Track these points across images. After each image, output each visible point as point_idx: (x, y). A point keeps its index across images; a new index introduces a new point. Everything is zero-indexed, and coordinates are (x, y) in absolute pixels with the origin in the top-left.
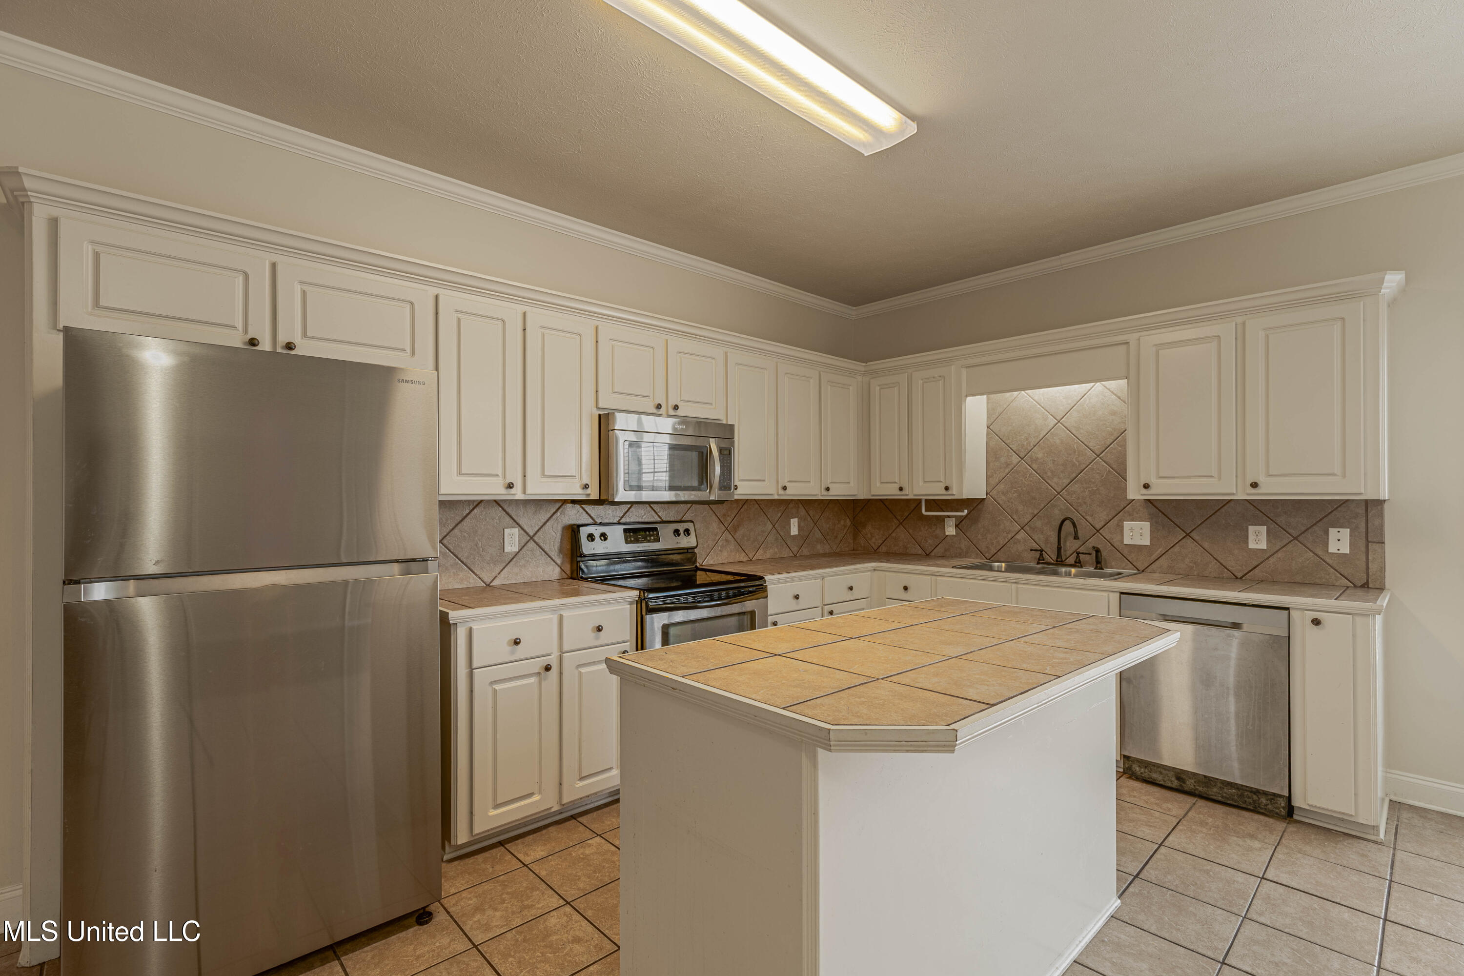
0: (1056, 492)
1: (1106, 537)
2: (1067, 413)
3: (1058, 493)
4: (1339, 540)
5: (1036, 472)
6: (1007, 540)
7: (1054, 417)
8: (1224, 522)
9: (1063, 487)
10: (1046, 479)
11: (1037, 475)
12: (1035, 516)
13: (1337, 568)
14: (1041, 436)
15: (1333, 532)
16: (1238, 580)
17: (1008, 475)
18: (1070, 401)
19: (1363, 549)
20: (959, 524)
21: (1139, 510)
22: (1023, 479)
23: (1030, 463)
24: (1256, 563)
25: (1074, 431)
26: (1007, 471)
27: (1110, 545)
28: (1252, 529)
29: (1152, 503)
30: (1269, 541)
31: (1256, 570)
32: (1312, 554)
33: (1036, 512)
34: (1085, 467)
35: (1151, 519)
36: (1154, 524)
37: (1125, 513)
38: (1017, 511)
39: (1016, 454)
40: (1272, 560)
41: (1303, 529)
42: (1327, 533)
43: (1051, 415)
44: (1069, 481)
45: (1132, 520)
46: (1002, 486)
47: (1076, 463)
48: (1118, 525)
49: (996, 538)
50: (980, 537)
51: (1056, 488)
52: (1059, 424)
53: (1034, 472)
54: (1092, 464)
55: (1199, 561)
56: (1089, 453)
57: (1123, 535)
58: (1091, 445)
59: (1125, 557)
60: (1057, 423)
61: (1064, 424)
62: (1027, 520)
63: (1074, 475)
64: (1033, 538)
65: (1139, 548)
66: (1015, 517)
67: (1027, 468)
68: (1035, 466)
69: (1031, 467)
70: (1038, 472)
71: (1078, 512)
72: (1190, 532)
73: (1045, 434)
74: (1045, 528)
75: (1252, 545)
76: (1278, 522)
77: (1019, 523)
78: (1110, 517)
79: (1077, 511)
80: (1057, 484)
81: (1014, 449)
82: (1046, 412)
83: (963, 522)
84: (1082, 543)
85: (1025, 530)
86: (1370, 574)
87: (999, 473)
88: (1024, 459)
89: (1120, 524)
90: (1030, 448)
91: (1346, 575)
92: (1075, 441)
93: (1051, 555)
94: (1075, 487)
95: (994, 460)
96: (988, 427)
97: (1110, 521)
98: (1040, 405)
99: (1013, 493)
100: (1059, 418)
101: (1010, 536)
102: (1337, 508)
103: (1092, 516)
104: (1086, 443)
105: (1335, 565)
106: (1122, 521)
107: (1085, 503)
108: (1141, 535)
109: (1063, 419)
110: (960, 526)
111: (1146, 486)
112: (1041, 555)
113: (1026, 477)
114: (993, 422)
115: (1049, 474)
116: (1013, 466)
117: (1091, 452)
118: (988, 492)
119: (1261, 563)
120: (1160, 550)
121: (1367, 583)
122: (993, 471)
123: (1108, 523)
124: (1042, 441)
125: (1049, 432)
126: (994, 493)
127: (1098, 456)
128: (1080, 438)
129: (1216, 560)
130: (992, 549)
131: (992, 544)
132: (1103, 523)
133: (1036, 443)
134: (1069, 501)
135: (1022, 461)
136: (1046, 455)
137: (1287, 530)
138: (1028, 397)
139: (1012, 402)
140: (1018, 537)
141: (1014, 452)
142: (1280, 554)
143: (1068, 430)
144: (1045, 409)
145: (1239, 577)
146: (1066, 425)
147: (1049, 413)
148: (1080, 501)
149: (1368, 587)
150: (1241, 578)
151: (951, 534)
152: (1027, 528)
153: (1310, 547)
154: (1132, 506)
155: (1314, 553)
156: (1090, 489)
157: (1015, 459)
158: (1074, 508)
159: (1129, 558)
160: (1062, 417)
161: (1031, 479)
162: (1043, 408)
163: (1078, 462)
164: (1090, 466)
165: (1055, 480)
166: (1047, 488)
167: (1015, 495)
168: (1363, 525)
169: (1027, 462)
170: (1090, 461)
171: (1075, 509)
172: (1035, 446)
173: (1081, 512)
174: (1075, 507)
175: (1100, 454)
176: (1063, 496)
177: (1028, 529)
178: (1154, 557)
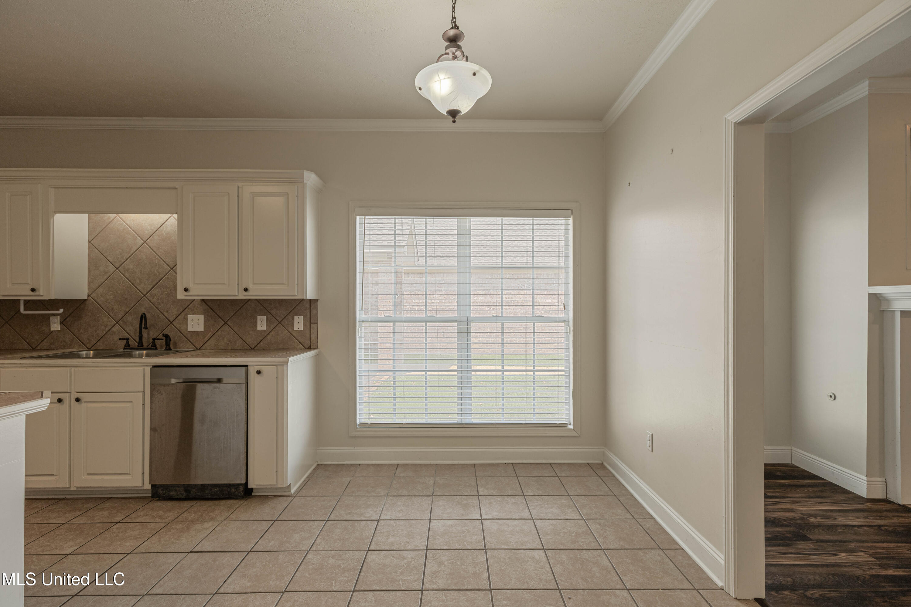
0: (143, 294)
1: (177, 327)
2: (151, 236)
3: (144, 296)
4: (299, 323)
5: (128, 279)
6: (105, 333)
7: (141, 238)
8: (245, 314)
9: (148, 291)
10: (135, 284)
11: (129, 282)
12: (127, 313)
13: (298, 339)
14: (132, 252)
15: (296, 317)
16: (252, 350)
17: (106, 281)
18: (153, 228)
19: (309, 327)
20: (63, 321)
21: (197, 307)
22: (118, 284)
23: (123, 272)
24: (261, 339)
25: (155, 250)
26: (105, 277)
27: (179, 332)
28: (259, 317)
29: (205, 302)
30: (267, 325)
31: (261, 343)
32: (287, 331)
33: (127, 310)
34: (163, 276)
35: (205, 313)
36: (207, 317)
37: (189, 309)
38: (113, 309)
39: (113, 264)
40: (269, 336)
41: (283, 317)
42: (293, 319)
43: (139, 237)
44: (152, 286)
45: (193, 314)
46: (100, 290)
47: (157, 273)
48: (184, 318)
49: (96, 331)
50: (82, 331)
51: (143, 292)
52: (145, 244)
53: (126, 279)
54: (167, 275)
55: (232, 339)
56: (166, 267)
57: (187, 325)
58: (167, 261)
59: (189, 340)
60: (143, 243)
61: (149, 244)
62: (121, 316)
63: (156, 282)
64: (125, 329)
65: (197, 333)
66: (111, 314)
67: (120, 276)
68: (127, 275)
69: (124, 275)
70: (129, 279)
71: (158, 309)
72: (227, 321)
73: (135, 250)
74: (134, 322)
75: (259, 328)
76: (272, 313)
77: (114, 318)
78: (179, 312)
79: (157, 308)
80: (143, 289)
81: (111, 261)
82: (135, 234)
83: (68, 320)
84: (161, 332)
85: (119, 323)
86: (312, 341)
87: (99, 279)
88: (119, 269)
89: (185, 317)
90: (123, 261)
91: (301, 342)
92: (156, 257)
93: (134, 343)
94: (156, 291)
95: (94, 268)
96: (89, 242)
97: (179, 315)
98: (130, 228)
99: (110, 295)
100: (145, 240)
101: (107, 329)
102: (298, 304)
103: (167, 312)
104: (164, 259)
105: (297, 337)
106: (186, 315)
107: (163, 302)
108: (198, 325)
109: (148, 240)
110: (64, 323)
111: (187, 290)
112: (127, 342)
113: (120, 283)
114: (94, 238)
115: (138, 281)
116: (110, 274)
117: (167, 266)
118: (90, 294)
119: (264, 338)
120: (210, 333)
121: (310, 346)
122: (93, 277)
123: (178, 317)
124: (132, 256)
125: (137, 249)
126: (94, 295)
127: (172, 269)
128: (160, 255)
129: (241, 338)
130: (93, 340)
131: (93, 336)
132: (174, 317)
133: (128, 257)
134: (152, 301)
135: (117, 270)
136: (135, 266)
137: (276, 318)
138: (122, 221)
139: (109, 223)
140: (114, 329)
141: (111, 263)
142: (272, 333)
143: (151, 249)
144: (135, 232)
145: (253, 348)
146: (150, 245)
147: (138, 235)
148: (159, 301)
149: (311, 348)
150: (254, 349)
151: (56, 329)
152: (121, 322)
153: (286, 327)
154: (194, 304)
155: (288, 331)
156: (166, 293)
157: (112, 269)
158: (155, 306)
159: (191, 341)
160: (147, 239)
161: (124, 284)
162: (133, 230)
163: (158, 272)
164: (166, 276)
165: (142, 285)
166: (136, 292)
167: (112, 297)
168: (309, 314)
169: (121, 271)
170: (166, 272)
171: (156, 307)
172: (127, 259)
173: (160, 309)
174: (156, 306)
175: (173, 268)
176: (148, 297)
177: (122, 323)
178: (206, 339)
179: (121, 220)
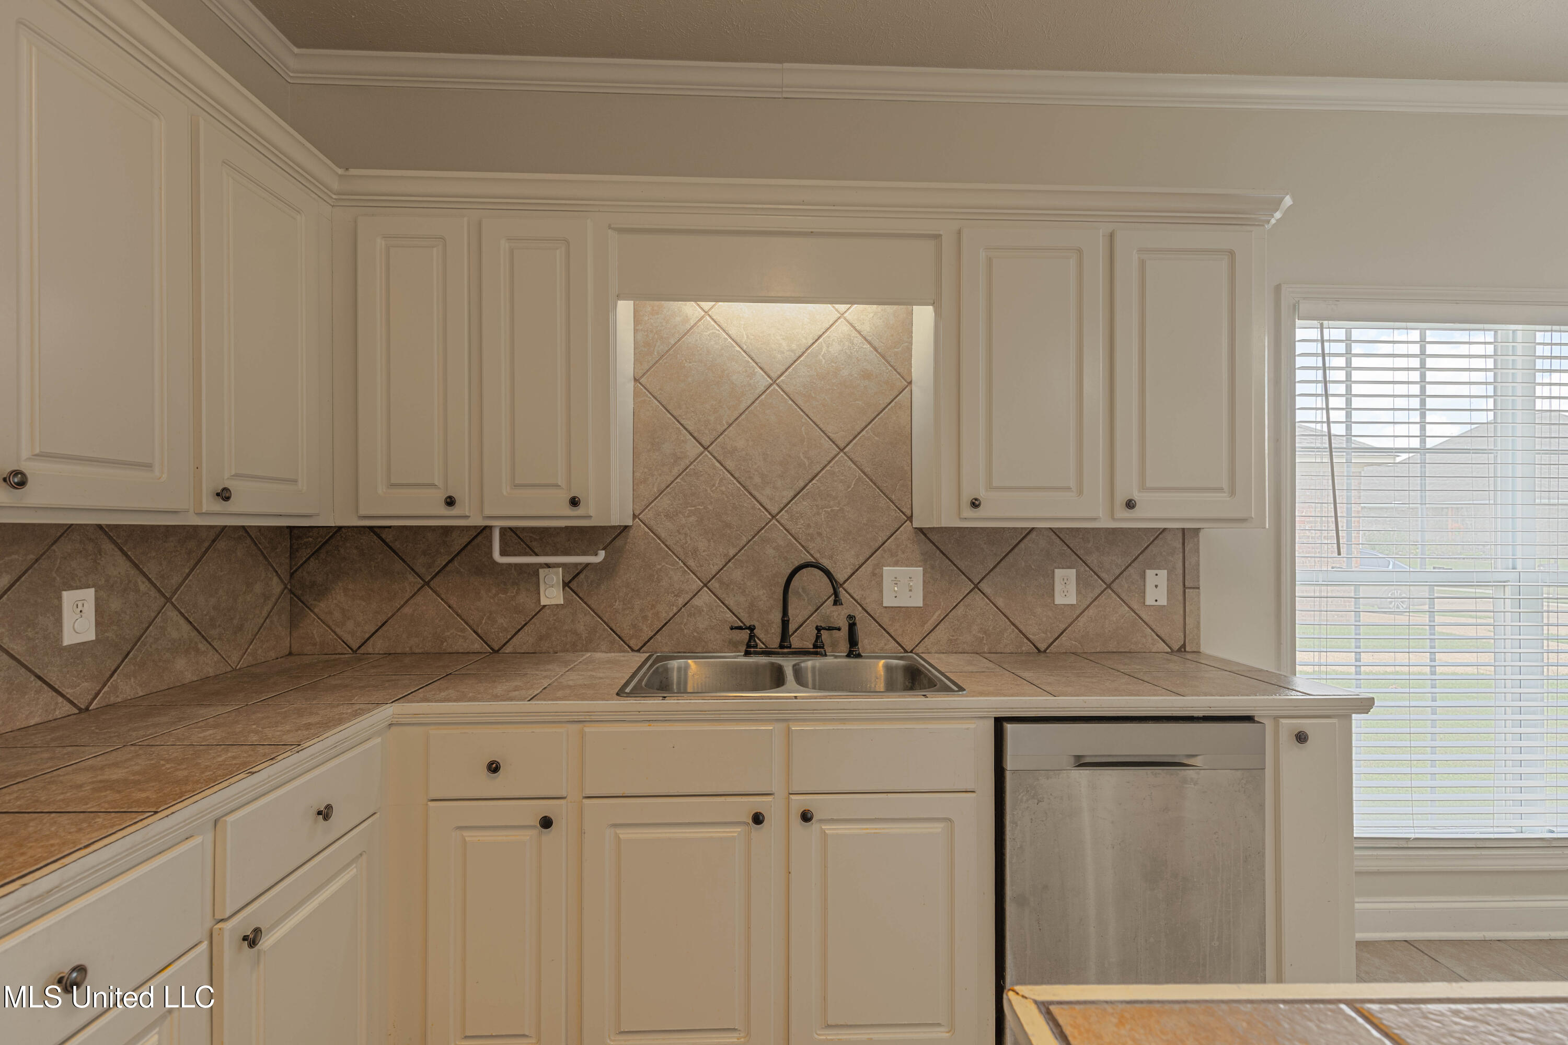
0: (770, 514)
1: (855, 596)
2: (789, 367)
3: (773, 517)
4: (1156, 586)
5: (732, 475)
6: (675, 609)
7: (765, 373)
8: (1023, 564)
9: (782, 506)
10: (751, 488)
11: (735, 482)
12: (729, 561)
13: (1154, 627)
14: (743, 406)
15: (1150, 573)
16: (1043, 655)
17: (678, 480)
18: (794, 346)
19: (1181, 598)
20: (570, 582)
21: (906, 546)
22: (709, 489)
23: (721, 458)
24: (1063, 626)
25: (800, 402)
26: (676, 471)
27: (860, 609)
28: (1059, 573)
29: (925, 535)
30: (1078, 592)
31: (1063, 638)
32: (1127, 608)
33: (732, 552)
34: (819, 469)
35: (926, 560)
36: (929, 570)
37: (884, 551)
38: (695, 551)
39: (694, 438)
40: (1082, 620)
41: (1118, 572)
42: (1143, 576)
43: (761, 368)
44: (792, 494)
45: (896, 564)
46: (665, 502)
47: (805, 460)
48: (874, 574)
49: (653, 606)
50: (618, 605)
51: (768, 507)
52: (775, 386)
53: (729, 476)
54: (831, 464)
55: (991, 628)
56: (827, 444)
57: (881, 591)
58: (829, 429)
59: (884, 629)
60: (771, 385)
61: (784, 386)
62: (715, 569)
63: (802, 484)
64: (726, 602)
65: (905, 612)
66: (691, 563)
67: (714, 468)
68: (730, 464)
69: (722, 465)
70: (736, 475)
71: (808, 552)
72: (979, 583)
73: (749, 402)
74: (749, 584)
75: (1059, 600)
76: (1088, 562)
77: (698, 574)
78: (862, 559)
79: (806, 550)
80: (771, 499)
81: (690, 428)
82: (751, 361)
83: (582, 576)
84: (815, 608)
85: (711, 587)
86: (1187, 632)
87: (660, 475)
88: (710, 449)
89: (877, 571)
90: (720, 429)
91: (1163, 636)
92: (803, 421)
93: (770, 636)
94: (802, 505)
95: (649, 447)
96: (636, 380)
97: (860, 567)
98: (739, 346)
99: (689, 517)
100: (774, 376)
101: (681, 601)
102: (1153, 541)
103: (831, 557)
104: (821, 426)
105: (1151, 623)
106: (879, 566)
107: (820, 534)
108: (910, 590)
109: (782, 378)
110: (574, 585)
111: (975, 504)
112: (752, 637)
113: (714, 485)
114: (648, 371)
115: (757, 480)
116: (688, 463)
117: (831, 443)
118: (637, 513)
119: (1070, 625)
120: (937, 614)
121: (1184, 646)
122: (646, 470)
123: (857, 570)
124: (743, 416)
125: (756, 399)
126: (648, 515)
127: (842, 450)
128: (811, 415)
129: (1014, 625)
130: (645, 628)
131: (645, 618)
132: (849, 571)
133: (732, 419)
134: (793, 532)
135: (706, 452)
136: (751, 443)
137: (1099, 574)
138: (718, 328)
139: (685, 334)
140: (696, 602)
141: (691, 434)
142: (1091, 612)
143: (790, 398)
144: (749, 356)
145: (1042, 649)
146: (787, 390)
147: (757, 364)
148: (811, 531)
149: (1185, 651)
150: (1045, 651)
151: (554, 601)
152: (714, 584)
153: (1125, 598)
154: (896, 539)
155: (1129, 607)
156: (829, 510)
157: (693, 448)
158: (800, 544)
159: (891, 632)
160: (779, 373)
161: (723, 488)
162: (745, 352)
163: (808, 458)
164: (828, 468)
165: (768, 491)
166: (753, 508)
167: (693, 519)
168: (1180, 564)
169: (716, 455)
170: (829, 459)
171: (803, 547)
172: (730, 425)
173: (812, 552)
174: (803, 543)
175: (845, 448)
176: (782, 521)
177: (717, 585)
178: (928, 626)
179: (716, 326)
